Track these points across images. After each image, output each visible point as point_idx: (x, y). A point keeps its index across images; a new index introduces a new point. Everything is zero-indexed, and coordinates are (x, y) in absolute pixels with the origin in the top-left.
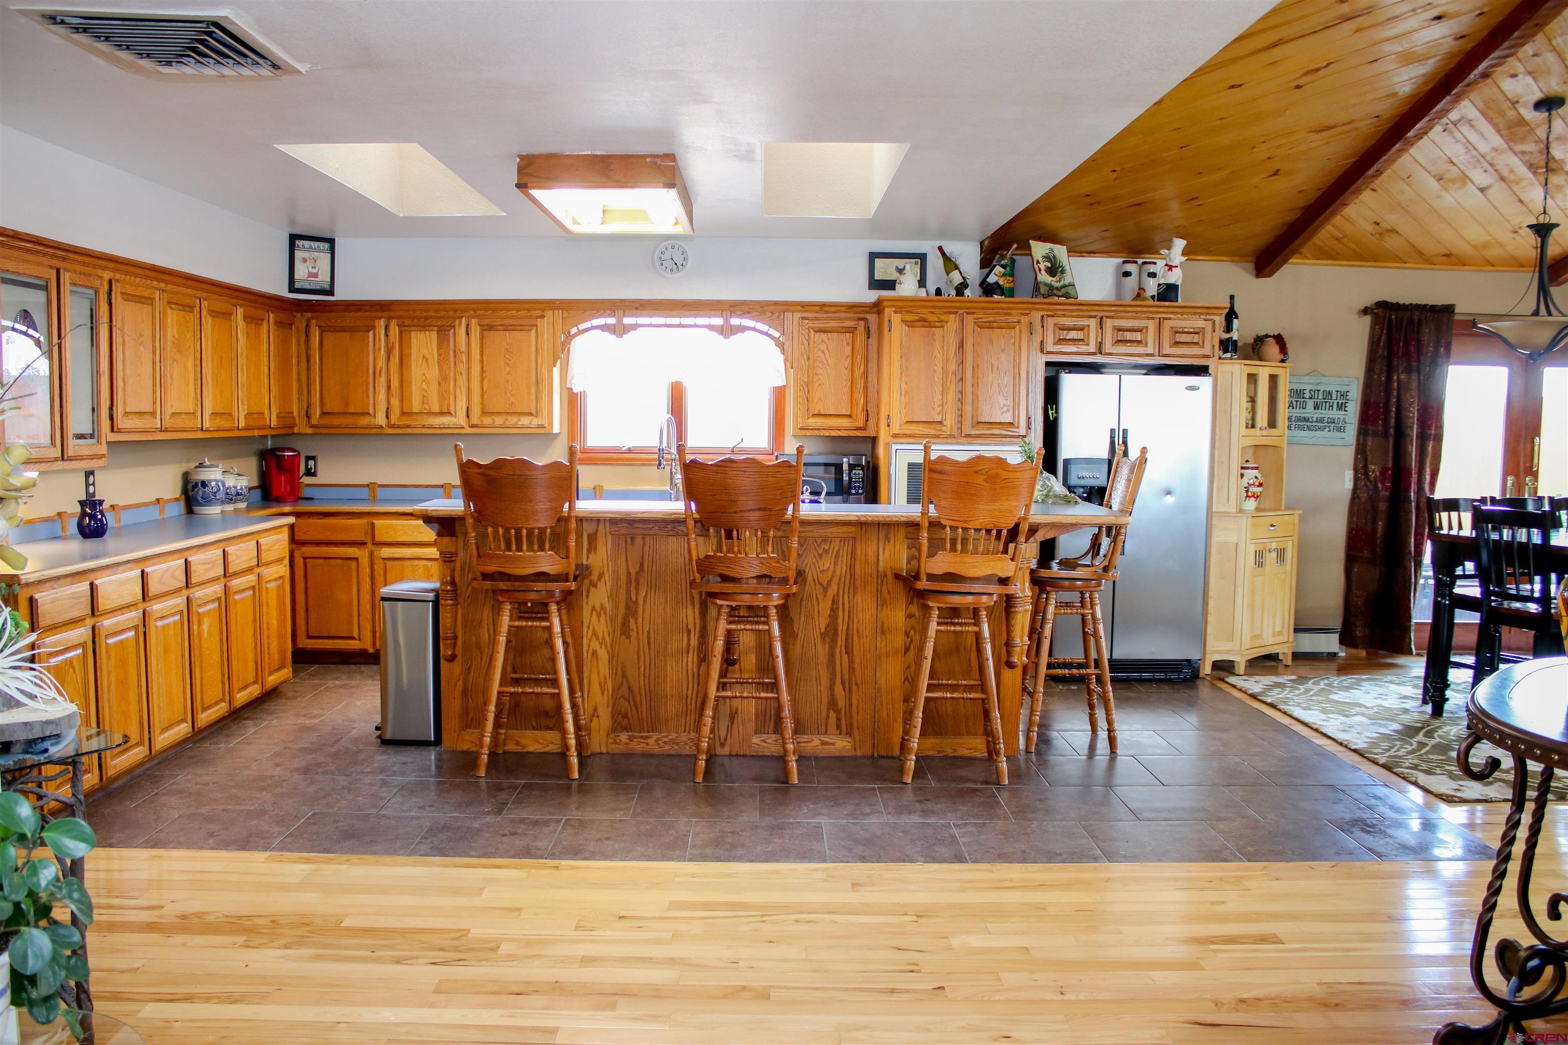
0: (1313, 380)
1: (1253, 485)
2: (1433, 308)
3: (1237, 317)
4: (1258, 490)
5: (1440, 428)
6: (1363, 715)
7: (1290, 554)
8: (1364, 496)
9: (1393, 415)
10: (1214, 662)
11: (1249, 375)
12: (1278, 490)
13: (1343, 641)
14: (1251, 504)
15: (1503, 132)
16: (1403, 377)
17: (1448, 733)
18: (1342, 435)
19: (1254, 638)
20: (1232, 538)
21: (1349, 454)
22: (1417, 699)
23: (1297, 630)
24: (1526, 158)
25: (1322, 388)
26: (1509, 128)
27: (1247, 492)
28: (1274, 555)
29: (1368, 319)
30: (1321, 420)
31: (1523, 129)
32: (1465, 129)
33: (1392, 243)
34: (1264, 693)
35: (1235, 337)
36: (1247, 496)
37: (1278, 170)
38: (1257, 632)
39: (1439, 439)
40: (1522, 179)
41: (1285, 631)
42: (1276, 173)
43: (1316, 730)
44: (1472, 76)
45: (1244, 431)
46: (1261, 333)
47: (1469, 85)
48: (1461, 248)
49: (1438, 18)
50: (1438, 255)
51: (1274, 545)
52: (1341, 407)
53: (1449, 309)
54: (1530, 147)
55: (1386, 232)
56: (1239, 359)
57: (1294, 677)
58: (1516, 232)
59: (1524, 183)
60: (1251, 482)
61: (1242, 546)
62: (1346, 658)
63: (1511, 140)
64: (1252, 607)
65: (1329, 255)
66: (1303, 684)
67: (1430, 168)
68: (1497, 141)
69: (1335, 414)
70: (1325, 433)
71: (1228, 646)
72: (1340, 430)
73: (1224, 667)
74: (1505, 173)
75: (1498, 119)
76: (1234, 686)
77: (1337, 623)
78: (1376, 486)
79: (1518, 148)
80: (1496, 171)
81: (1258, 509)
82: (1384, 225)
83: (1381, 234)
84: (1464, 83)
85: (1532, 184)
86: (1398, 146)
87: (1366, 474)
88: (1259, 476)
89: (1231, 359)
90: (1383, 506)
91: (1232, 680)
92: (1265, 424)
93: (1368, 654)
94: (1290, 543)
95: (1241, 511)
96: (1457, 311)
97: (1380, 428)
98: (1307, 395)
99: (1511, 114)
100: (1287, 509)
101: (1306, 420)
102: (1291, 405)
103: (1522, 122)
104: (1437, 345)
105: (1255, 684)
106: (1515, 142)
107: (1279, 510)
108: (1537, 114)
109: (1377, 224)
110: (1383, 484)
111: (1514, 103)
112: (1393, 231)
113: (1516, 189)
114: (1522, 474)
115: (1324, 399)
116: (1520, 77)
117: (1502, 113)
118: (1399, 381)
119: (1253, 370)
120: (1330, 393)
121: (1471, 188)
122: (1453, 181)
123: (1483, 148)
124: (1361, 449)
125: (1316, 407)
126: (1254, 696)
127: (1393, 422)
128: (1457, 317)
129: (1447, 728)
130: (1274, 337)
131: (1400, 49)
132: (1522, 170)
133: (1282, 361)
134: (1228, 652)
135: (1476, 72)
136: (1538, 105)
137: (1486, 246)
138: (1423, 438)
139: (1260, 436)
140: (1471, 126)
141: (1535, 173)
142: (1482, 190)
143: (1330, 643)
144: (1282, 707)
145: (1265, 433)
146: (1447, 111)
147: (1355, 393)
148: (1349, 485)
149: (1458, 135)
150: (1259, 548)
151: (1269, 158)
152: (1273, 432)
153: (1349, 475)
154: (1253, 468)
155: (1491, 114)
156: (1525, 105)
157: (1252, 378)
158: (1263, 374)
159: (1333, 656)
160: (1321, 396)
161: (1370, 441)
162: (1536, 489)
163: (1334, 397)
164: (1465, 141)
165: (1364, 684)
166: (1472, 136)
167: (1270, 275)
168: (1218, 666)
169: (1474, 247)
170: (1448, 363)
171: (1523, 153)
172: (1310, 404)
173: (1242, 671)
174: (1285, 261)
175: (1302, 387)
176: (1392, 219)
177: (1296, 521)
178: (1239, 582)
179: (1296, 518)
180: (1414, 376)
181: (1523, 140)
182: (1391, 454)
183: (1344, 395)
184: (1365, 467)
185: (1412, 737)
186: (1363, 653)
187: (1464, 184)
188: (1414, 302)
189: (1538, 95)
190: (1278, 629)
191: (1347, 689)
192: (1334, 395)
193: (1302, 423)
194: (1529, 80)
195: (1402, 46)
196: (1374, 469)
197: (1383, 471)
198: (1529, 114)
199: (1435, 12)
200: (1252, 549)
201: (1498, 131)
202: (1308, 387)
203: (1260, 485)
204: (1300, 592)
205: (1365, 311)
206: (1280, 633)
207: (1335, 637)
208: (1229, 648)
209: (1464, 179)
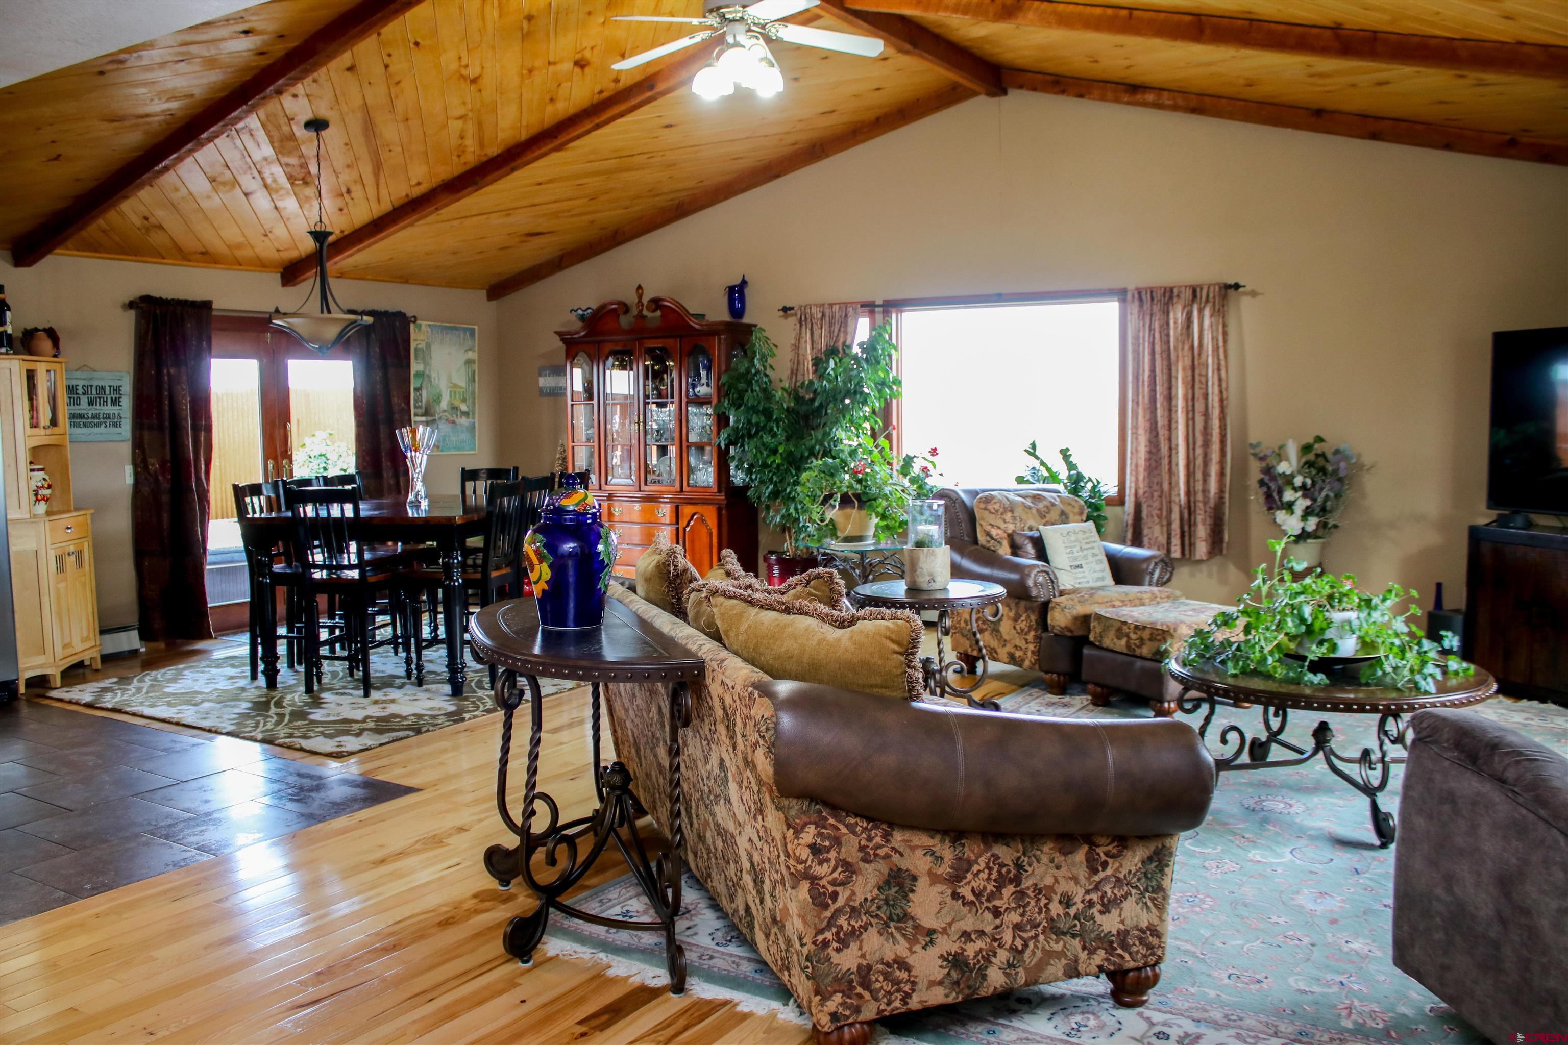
0: (84, 375)
1: (43, 487)
2: (193, 304)
3: (9, 309)
4: (47, 492)
5: (209, 418)
6: (209, 701)
7: (87, 556)
8: (146, 490)
9: (167, 408)
10: (27, 680)
11: (28, 371)
12: (66, 490)
13: (142, 637)
14: (42, 508)
15: (276, 145)
16: (172, 371)
17: (293, 700)
18: (118, 430)
19: (65, 646)
20: (31, 545)
21: (126, 449)
22: (245, 677)
23: (102, 632)
24: (288, 170)
25: (95, 383)
26: (282, 141)
27: (36, 495)
28: (73, 558)
29: (132, 314)
30: (96, 416)
31: (292, 144)
32: (245, 137)
33: (157, 239)
34: (98, 698)
35: (10, 331)
36: (37, 500)
37: (59, 156)
38: (67, 641)
39: (209, 429)
40: (282, 188)
41: (92, 636)
42: (58, 158)
43: (177, 724)
44: (268, 91)
45: (29, 431)
46: (30, 326)
47: (264, 98)
48: (217, 246)
49: (246, 32)
50: (195, 253)
51: (72, 549)
52: (116, 402)
53: (206, 305)
54: (293, 161)
55: (152, 226)
56: (15, 353)
57: (115, 680)
58: (266, 235)
59: (282, 192)
60: (40, 484)
61: (42, 553)
62: (147, 653)
63: (281, 152)
64: (59, 614)
65: (94, 248)
66: (129, 684)
67: (207, 169)
68: (268, 151)
69: (110, 409)
70: (102, 429)
71: (40, 660)
72: (115, 425)
73: (40, 683)
74: (269, 181)
75: (275, 133)
76: (61, 700)
77: (134, 619)
78: (156, 479)
79: (285, 160)
80: (263, 179)
81: (49, 513)
82: (152, 220)
83: (147, 229)
84: (261, 95)
85: (288, 193)
86: (189, 146)
87: (146, 468)
88: (47, 477)
89: (7, 354)
90: (165, 498)
91: (54, 694)
92: (48, 423)
93: (167, 645)
94: (86, 544)
95: (35, 516)
96: (215, 306)
97: (155, 421)
98: (80, 391)
99: (286, 129)
100: (77, 509)
101: (81, 416)
102: (69, 404)
103: (292, 137)
104: (200, 341)
105: (85, 693)
106: (283, 154)
107: (69, 511)
108: (305, 132)
109: (146, 219)
110: (164, 476)
111: (290, 120)
112: (160, 227)
113: (274, 197)
114: (279, 458)
115: (98, 395)
116: (300, 98)
117: (278, 127)
118: (169, 374)
119: (31, 366)
120: (103, 388)
121: (238, 191)
122: (224, 184)
123: (257, 156)
124: (138, 444)
125: (90, 403)
126: (89, 705)
127: (167, 415)
128: (214, 313)
129: (289, 697)
130: (44, 330)
131: (207, 54)
132: (283, 180)
133: (55, 356)
134: (42, 666)
135: (272, 88)
136: (309, 125)
137: (239, 246)
138: (196, 429)
139: (41, 437)
140: (252, 135)
141: (292, 184)
142: (246, 195)
143: (130, 640)
144: (128, 709)
145: (49, 431)
146: (240, 119)
147: (127, 387)
148: (129, 480)
149: (238, 142)
150: (60, 553)
151: (53, 142)
152: (56, 430)
153: (129, 470)
154: (39, 470)
155: (270, 127)
156: (297, 124)
157: (31, 376)
158: (41, 369)
159: (134, 653)
160: (94, 392)
161: (146, 435)
162: (291, 471)
163: (107, 392)
164: (242, 148)
165: (186, 672)
166: (250, 145)
167: (29, 265)
168: (31, 683)
169: (229, 247)
170: (211, 357)
171: (287, 165)
172: (84, 400)
173: (58, 684)
174: (49, 251)
175: (74, 383)
176: (161, 215)
177: (89, 521)
178: (45, 590)
179: (89, 517)
180: (183, 370)
181: (289, 153)
182: (168, 447)
183: (117, 390)
184: (144, 461)
185: (268, 711)
186: (162, 645)
187: (233, 186)
188: (175, 297)
189: (308, 116)
190: (85, 635)
191: (174, 680)
192: (107, 389)
193: (77, 419)
194: (306, 101)
195: (209, 51)
196: (154, 465)
197: (163, 464)
198: (300, 132)
199: (245, 27)
200: (52, 555)
201: (272, 143)
202: (81, 383)
203: (49, 487)
204: (100, 594)
205: (131, 305)
206: (87, 639)
207: (135, 634)
208: (40, 662)
209: (235, 182)
